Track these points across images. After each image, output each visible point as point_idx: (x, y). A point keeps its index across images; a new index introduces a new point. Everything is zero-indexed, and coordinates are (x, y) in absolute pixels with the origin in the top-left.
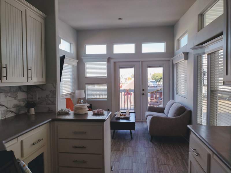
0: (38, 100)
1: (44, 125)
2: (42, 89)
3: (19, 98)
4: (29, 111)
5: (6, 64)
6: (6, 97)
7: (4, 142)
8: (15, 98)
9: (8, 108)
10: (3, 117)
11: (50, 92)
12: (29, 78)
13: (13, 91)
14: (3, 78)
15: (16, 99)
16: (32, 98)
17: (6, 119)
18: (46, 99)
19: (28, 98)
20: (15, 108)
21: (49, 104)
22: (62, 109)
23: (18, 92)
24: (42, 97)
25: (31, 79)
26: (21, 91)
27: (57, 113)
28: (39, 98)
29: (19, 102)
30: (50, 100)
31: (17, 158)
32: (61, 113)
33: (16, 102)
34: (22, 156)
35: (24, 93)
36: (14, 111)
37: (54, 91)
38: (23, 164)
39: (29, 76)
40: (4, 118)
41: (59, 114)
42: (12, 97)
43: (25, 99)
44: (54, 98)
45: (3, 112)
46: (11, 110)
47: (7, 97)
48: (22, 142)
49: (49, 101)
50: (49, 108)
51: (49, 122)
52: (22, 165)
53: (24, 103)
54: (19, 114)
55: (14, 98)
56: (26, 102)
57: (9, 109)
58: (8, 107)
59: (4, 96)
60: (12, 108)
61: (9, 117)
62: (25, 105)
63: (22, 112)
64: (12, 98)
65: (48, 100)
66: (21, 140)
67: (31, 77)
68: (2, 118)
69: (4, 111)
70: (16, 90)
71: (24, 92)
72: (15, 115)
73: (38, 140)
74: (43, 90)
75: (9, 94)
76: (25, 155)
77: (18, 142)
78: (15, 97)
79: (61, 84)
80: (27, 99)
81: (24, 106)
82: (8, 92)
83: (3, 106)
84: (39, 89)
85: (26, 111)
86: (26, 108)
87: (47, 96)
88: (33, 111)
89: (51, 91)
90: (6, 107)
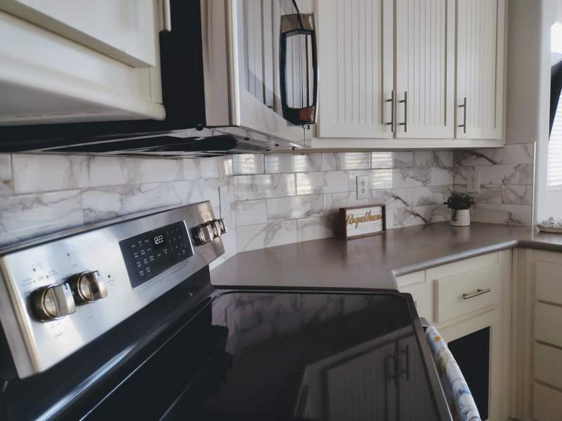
0: (479, 191)
1: (495, 255)
2: (491, 161)
3: (432, 184)
4: (454, 218)
5: (406, 93)
6: (405, 178)
7: (394, 272)
8: (424, 182)
9: (407, 205)
10: (398, 223)
11: (515, 168)
12: (458, 129)
13: (421, 164)
14: (397, 126)
15: (425, 186)
16: (465, 186)
17: (402, 228)
18: (503, 187)
19: (454, 185)
20: (424, 207)
21: (511, 203)
22: (551, 219)
23: (432, 168)
24: (491, 183)
25: (465, 132)
26: (438, 166)
27: (535, 231)
28: (482, 186)
29: (433, 192)
30: (513, 191)
31: (420, 315)
32: (548, 230)
33: (425, 192)
34: (435, 319)
35: (446, 170)
36: (420, 213)
37: (527, 165)
38: (435, 334)
39: (458, 124)
40: (399, 226)
41: (541, 232)
42: (417, 180)
43: (448, 186)
44: (526, 185)
45: (396, 213)
46: (413, 209)
47: (408, 178)
48: (435, 284)
49: (512, 197)
50: (511, 214)
51: (512, 248)
52: (432, 337)
53: (444, 198)
54: (432, 221)
55: (420, 183)
56: (449, 195)
57: (409, 208)
58: (409, 202)
59: (401, 175)
60: (417, 206)
61: (408, 225)
62: (447, 201)
63: (439, 218)
64: (416, 182)
65: (508, 191)
66: (435, 278)
67: (464, 126)
68: (396, 227)
69: (399, 209)
70: (427, 163)
71: (445, 168)
72: (423, 223)
73: (476, 290)
74: (495, 164)
75: (412, 173)
76: (441, 318)
77: (427, 280)
78: (424, 180)
79: (549, 146)
80: (452, 188)
81: (445, 203)
82: (408, 167)
83: (398, 198)
84: (485, 159)
85: (449, 217)
86: (449, 207)
87: (505, 181)
88: (465, 216)
89: (519, 165)
90: (404, 203)
